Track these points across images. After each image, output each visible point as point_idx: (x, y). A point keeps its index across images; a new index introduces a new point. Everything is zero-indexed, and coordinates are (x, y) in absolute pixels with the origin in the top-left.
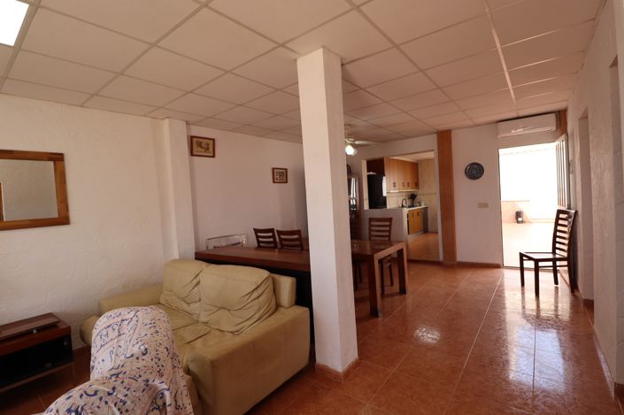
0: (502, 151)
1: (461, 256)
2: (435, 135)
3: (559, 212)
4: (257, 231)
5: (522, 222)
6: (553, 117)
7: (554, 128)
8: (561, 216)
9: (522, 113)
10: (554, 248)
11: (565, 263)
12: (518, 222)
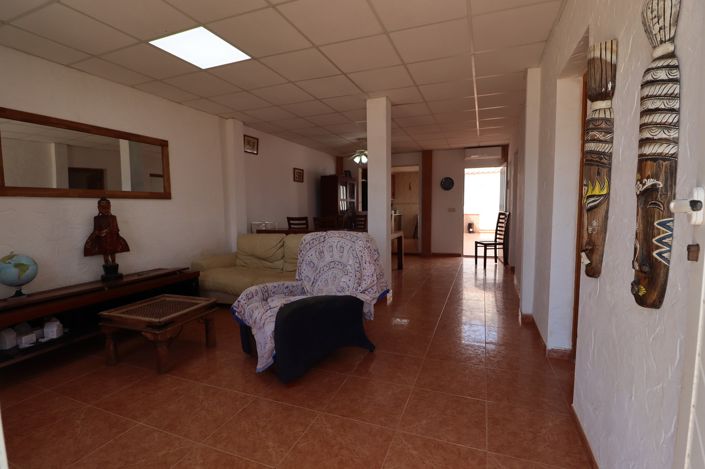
0: (466, 170)
1: (435, 249)
2: (421, 154)
3: (500, 214)
4: (289, 219)
5: (473, 232)
6: (500, 148)
7: (500, 157)
8: (502, 217)
9: (482, 144)
10: (496, 238)
11: (501, 246)
12: (470, 232)
